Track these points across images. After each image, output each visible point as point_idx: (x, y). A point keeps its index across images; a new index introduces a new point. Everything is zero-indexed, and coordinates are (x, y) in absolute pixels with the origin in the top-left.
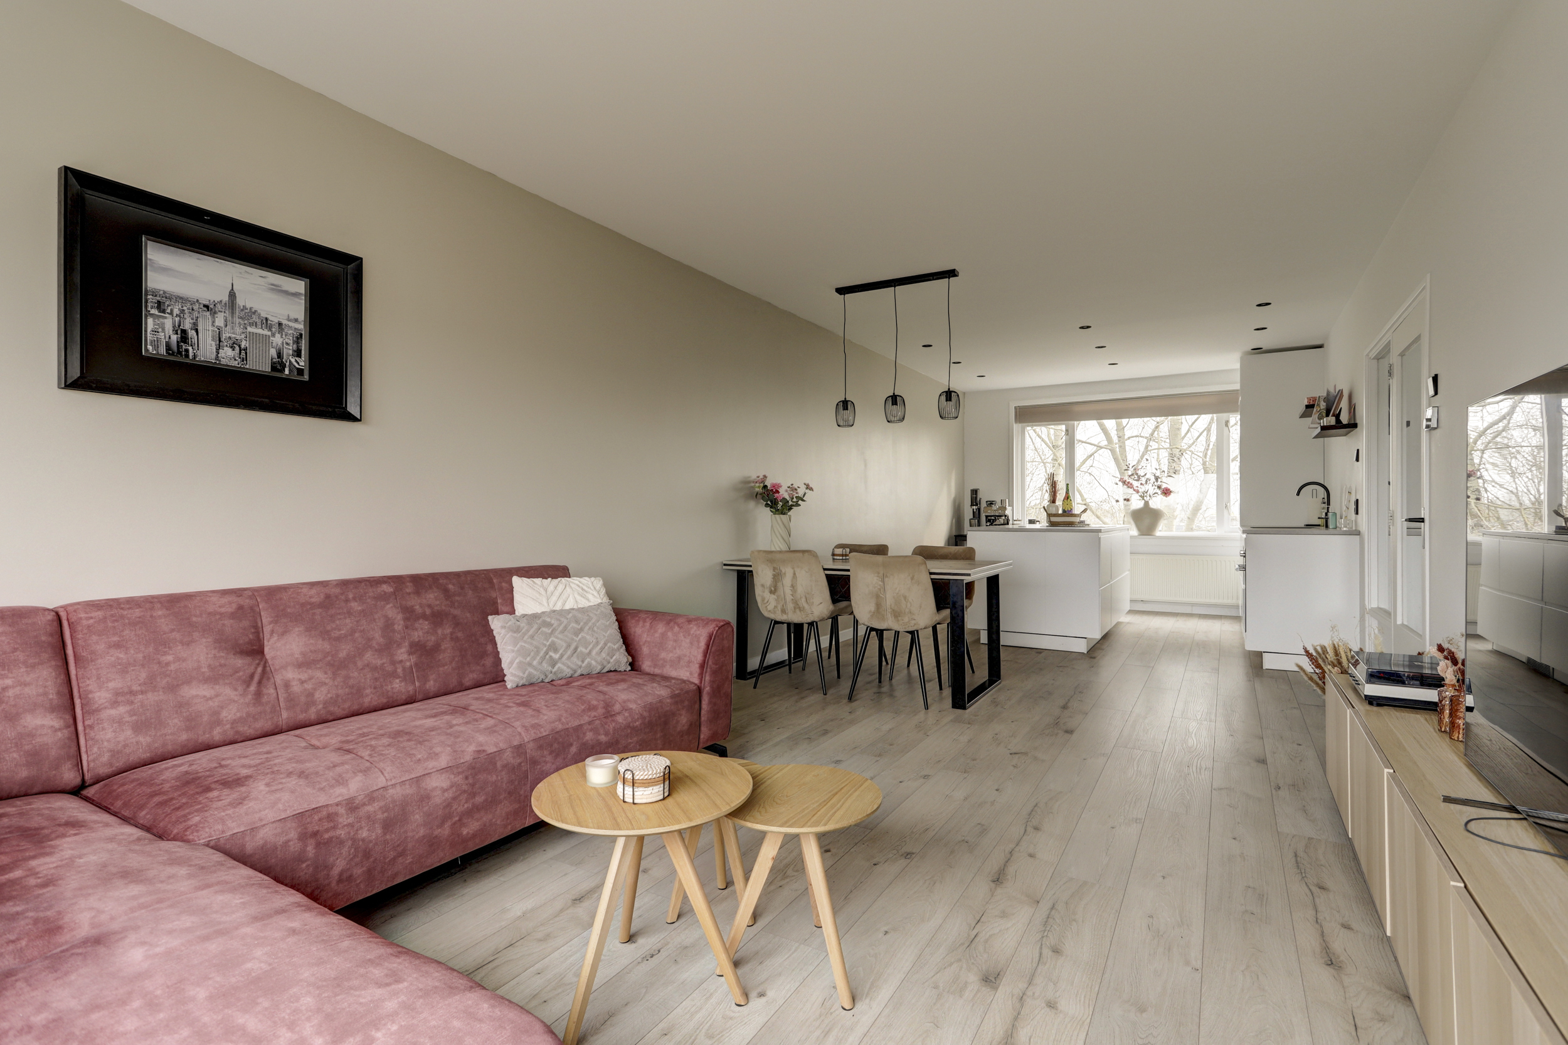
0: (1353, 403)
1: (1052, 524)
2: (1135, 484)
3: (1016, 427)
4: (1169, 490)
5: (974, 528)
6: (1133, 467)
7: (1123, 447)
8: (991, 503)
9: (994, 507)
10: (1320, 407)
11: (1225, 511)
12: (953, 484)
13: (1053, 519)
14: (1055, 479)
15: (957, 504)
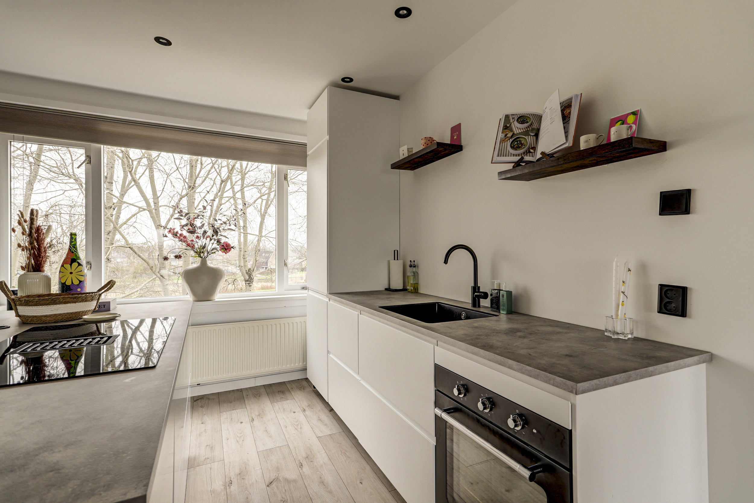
2: (190, 237)
4: (229, 245)
7: (157, 210)
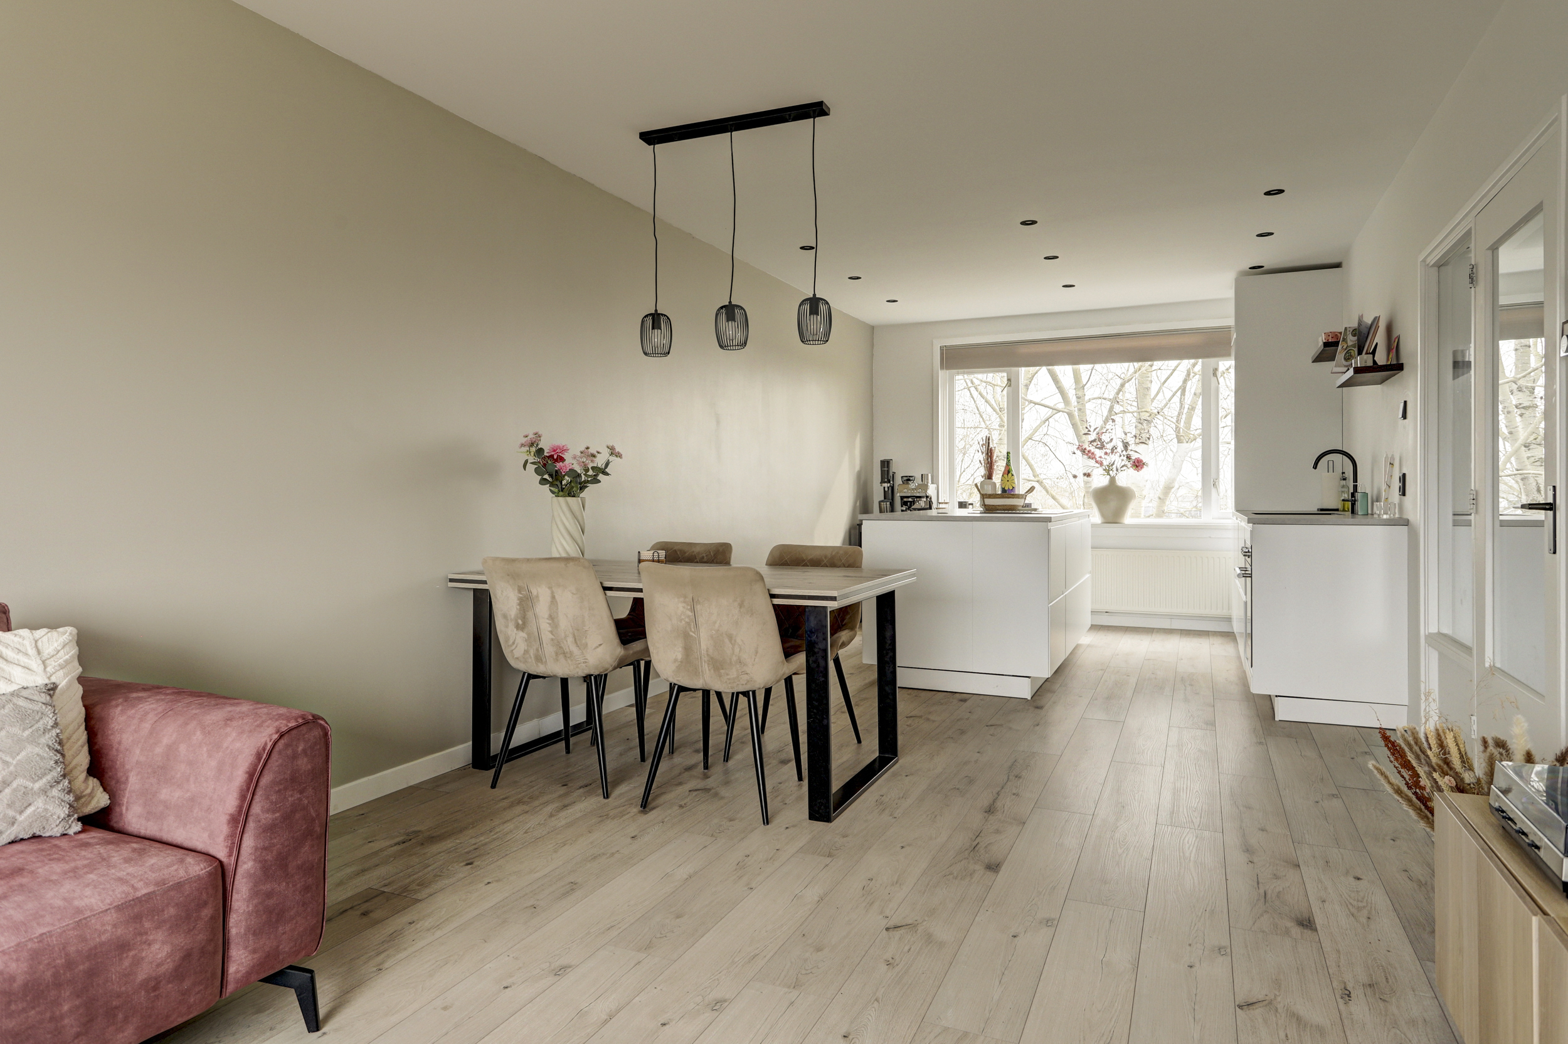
0: (1395, 335)
1: (988, 509)
2: (1098, 453)
3: (943, 375)
4: (1141, 461)
5: (883, 515)
6: (1095, 429)
7: (1082, 408)
8: (908, 480)
9: (912, 485)
10: (1347, 343)
11: (1213, 490)
12: (857, 452)
13: (989, 502)
14: (991, 446)
15: (862, 482)
